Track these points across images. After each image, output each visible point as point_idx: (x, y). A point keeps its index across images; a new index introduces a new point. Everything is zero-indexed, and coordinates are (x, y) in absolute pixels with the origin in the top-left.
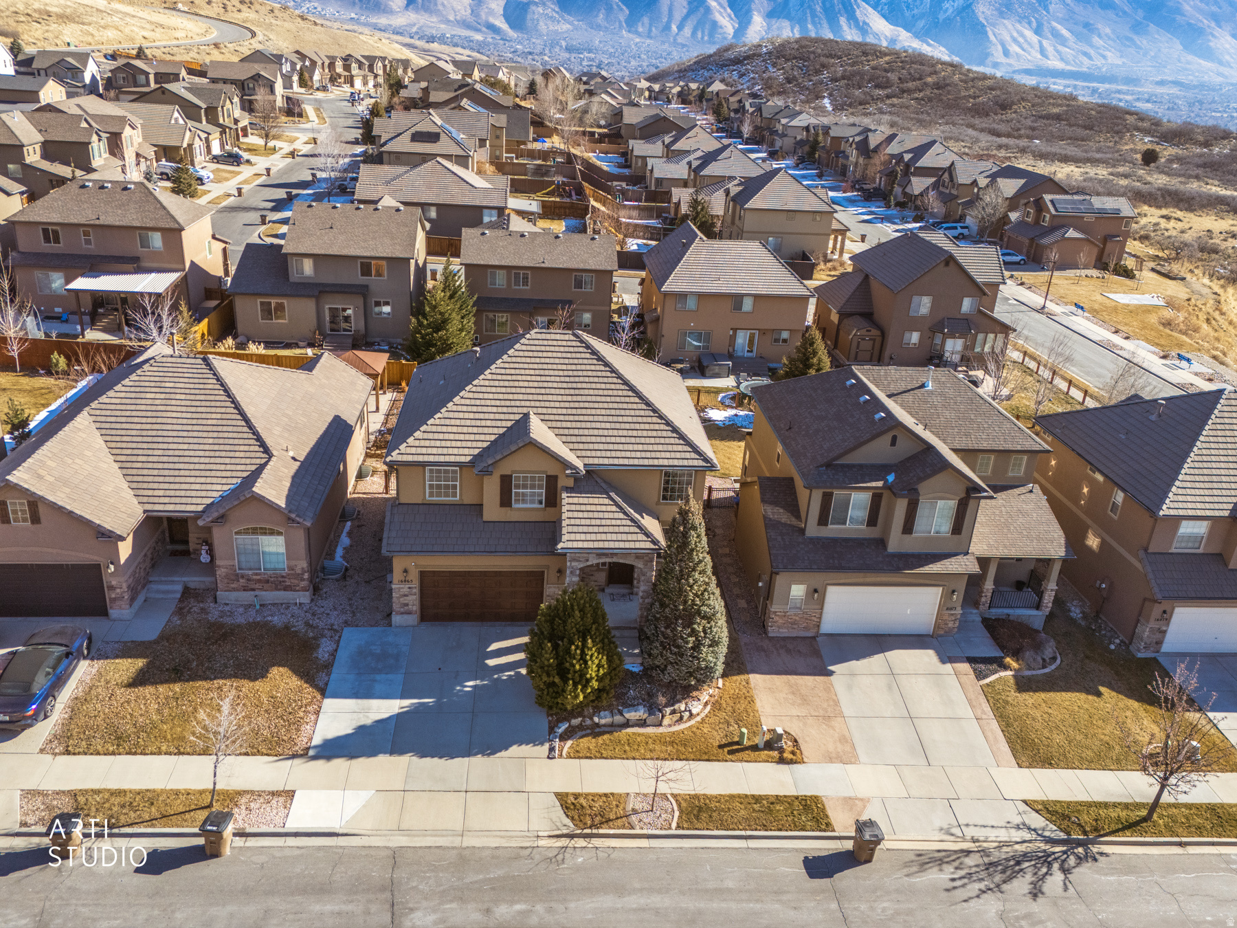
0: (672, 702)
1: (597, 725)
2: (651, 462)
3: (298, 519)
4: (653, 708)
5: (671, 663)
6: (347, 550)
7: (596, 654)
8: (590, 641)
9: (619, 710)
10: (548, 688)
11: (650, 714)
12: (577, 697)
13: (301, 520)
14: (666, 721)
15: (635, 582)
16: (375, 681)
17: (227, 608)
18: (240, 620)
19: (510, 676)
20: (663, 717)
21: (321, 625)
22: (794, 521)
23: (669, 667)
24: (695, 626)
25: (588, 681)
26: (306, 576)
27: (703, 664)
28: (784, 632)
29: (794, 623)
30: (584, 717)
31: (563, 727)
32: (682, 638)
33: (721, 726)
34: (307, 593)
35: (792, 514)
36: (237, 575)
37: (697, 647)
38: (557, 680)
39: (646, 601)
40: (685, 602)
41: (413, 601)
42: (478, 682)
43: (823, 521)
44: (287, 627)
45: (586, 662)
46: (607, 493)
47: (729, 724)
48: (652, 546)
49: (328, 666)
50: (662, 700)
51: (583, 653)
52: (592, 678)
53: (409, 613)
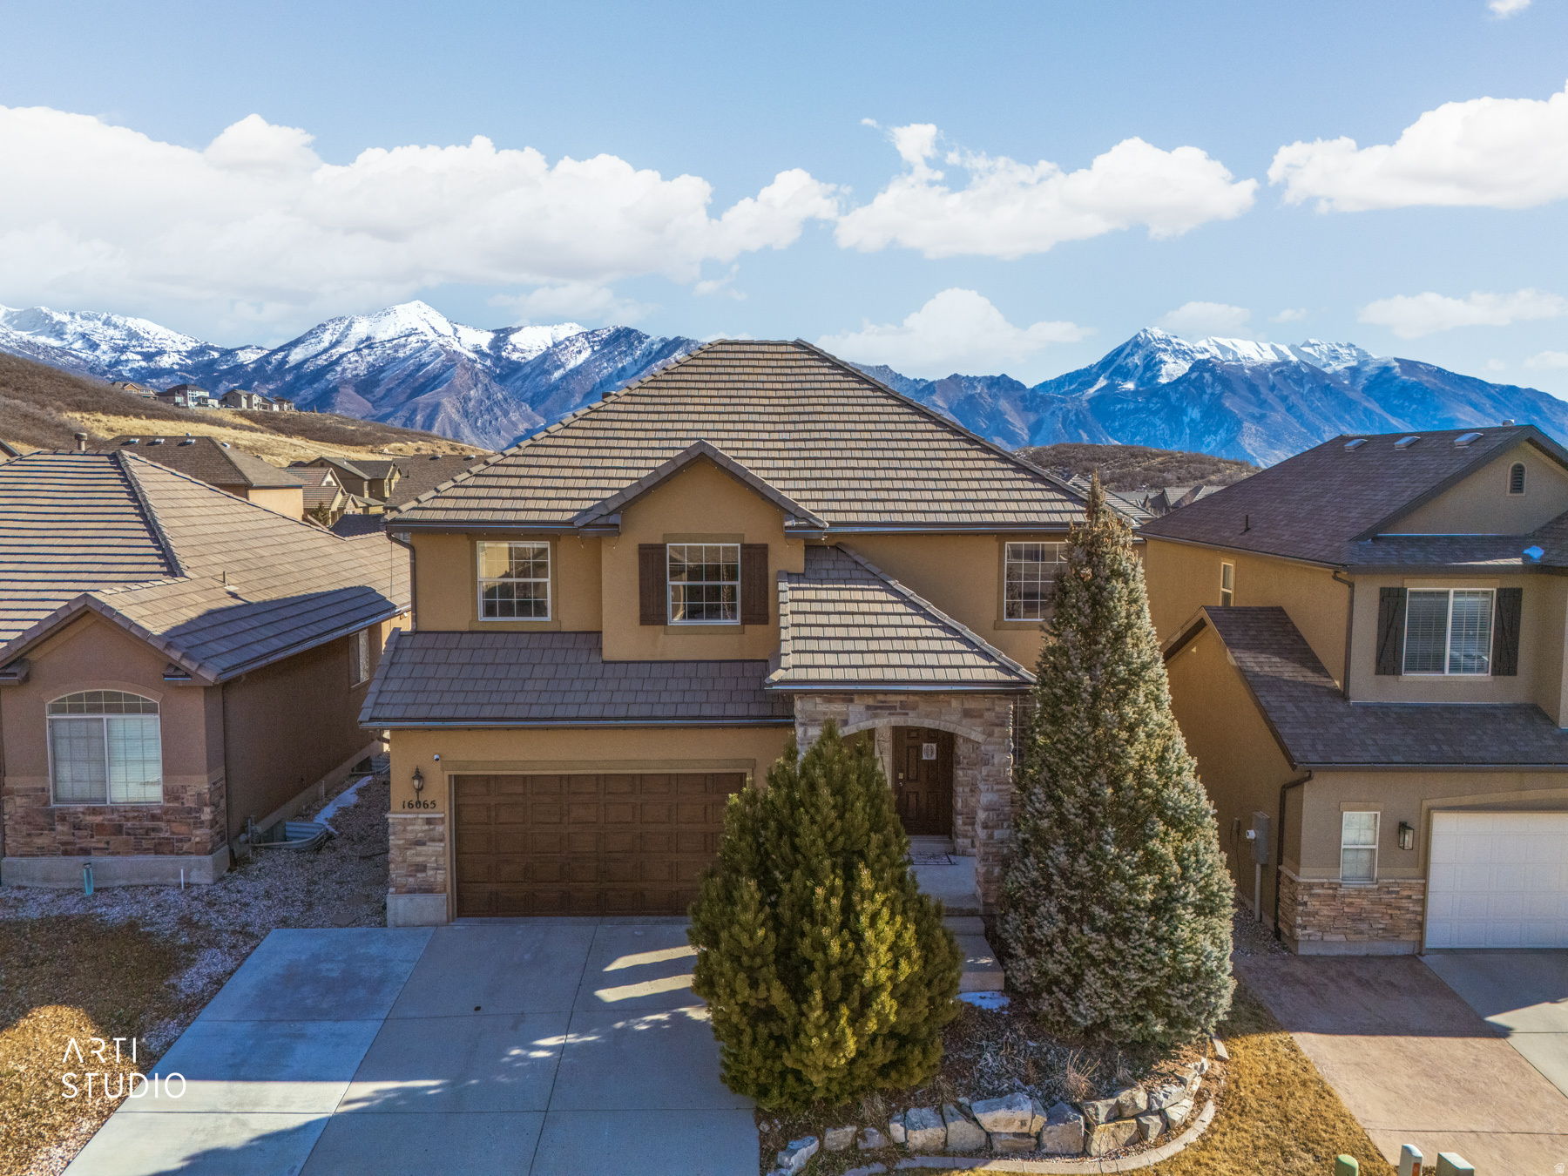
0: (1107, 1085)
1: (902, 1149)
2: (976, 518)
3: (185, 663)
4: (1054, 1102)
5: (1094, 962)
6: (344, 811)
7: (885, 913)
8: (865, 873)
9: (959, 1106)
10: (753, 1026)
11: (1052, 1119)
12: (836, 1045)
13: (192, 666)
14: (1101, 1140)
15: (959, 821)
16: (300, 1036)
17: (20, 895)
18: (32, 912)
19: (658, 1022)
20: (1090, 1127)
21: (218, 922)
22: (1312, 677)
23: (1090, 976)
24: (1155, 844)
25: (867, 999)
26: (207, 814)
27: (1189, 961)
28: (1337, 943)
29: (1358, 918)
31: (802, 1152)
32: (1120, 875)
33: (1262, 1156)
34: (208, 859)
35: (1303, 664)
36: (51, 814)
37: (1163, 908)
38: (778, 995)
39: (997, 834)
40: (1116, 782)
41: (437, 857)
42: (572, 1038)
43: (1387, 662)
44: (132, 925)
45: (858, 937)
46: (884, 582)
47: (1286, 1155)
48: (1002, 677)
49: (191, 1007)
50: (1077, 1080)
51: (848, 909)
52: (877, 988)
53: (429, 890)
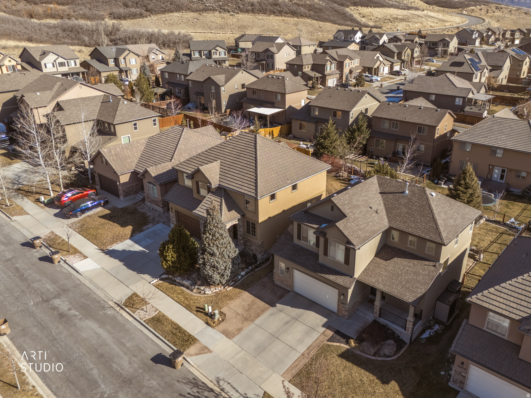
0: (200, 285)
4: (193, 284)
11: (190, 285)
14: (195, 291)
16: (145, 240)
17: (145, 207)
18: (142, 211)
20: (194, 288)
28: (280, 284)
29: (282, 281)
30: (173, 276)
31: (164, 276)
36: (148, 197)
41: (175, 220)
44: (148, 217)
46: (221, 198)
49: (142, 231)
